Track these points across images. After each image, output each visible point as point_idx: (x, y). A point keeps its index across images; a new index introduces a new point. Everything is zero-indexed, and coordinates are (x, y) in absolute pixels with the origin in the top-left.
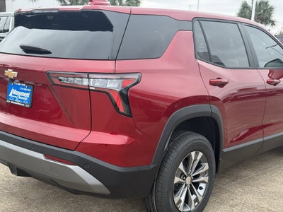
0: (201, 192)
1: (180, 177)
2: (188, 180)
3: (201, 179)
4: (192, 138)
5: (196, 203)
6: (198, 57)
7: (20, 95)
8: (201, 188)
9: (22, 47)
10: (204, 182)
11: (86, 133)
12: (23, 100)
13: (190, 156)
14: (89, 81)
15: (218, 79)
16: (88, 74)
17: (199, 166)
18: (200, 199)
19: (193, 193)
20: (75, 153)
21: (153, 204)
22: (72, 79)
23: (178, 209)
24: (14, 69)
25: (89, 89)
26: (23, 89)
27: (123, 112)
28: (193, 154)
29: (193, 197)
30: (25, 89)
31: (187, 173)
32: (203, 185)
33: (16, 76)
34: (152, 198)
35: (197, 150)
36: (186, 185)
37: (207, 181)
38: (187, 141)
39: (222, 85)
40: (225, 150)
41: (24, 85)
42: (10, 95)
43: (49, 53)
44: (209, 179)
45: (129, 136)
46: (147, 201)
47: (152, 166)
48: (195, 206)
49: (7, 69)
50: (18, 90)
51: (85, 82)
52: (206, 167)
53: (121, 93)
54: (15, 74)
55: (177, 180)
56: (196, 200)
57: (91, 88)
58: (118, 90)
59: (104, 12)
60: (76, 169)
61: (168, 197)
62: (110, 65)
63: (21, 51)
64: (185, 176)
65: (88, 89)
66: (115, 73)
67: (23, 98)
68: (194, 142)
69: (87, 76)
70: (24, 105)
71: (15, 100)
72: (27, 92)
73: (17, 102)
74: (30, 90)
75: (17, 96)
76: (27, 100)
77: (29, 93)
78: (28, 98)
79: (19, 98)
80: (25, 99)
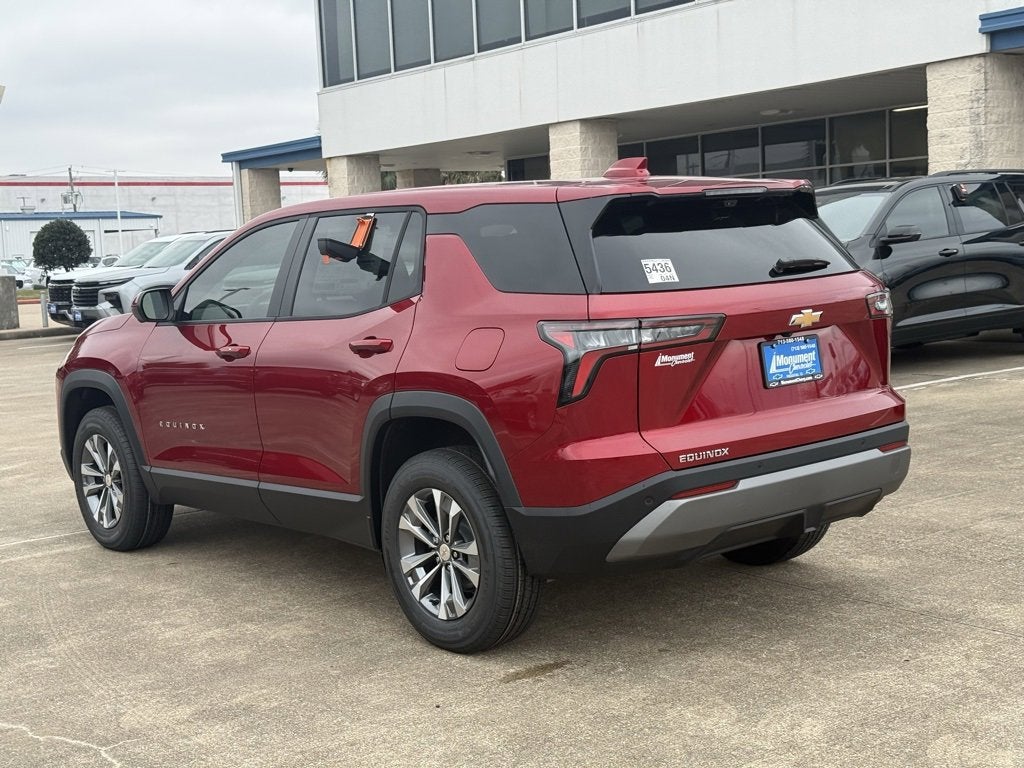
24: (815, 308)
30: (804, 347)
50: (788, 353)
54: (816, 316)
70: (811, 378)
71: (788, 376)
72: (808, 351)
73: (794, 378)
74: (814, 346)
75: (788, 366)
76: (813, 367)
77: (814, 353)
78: (814, 362)
79: (795, 368)
80: (808, 365)
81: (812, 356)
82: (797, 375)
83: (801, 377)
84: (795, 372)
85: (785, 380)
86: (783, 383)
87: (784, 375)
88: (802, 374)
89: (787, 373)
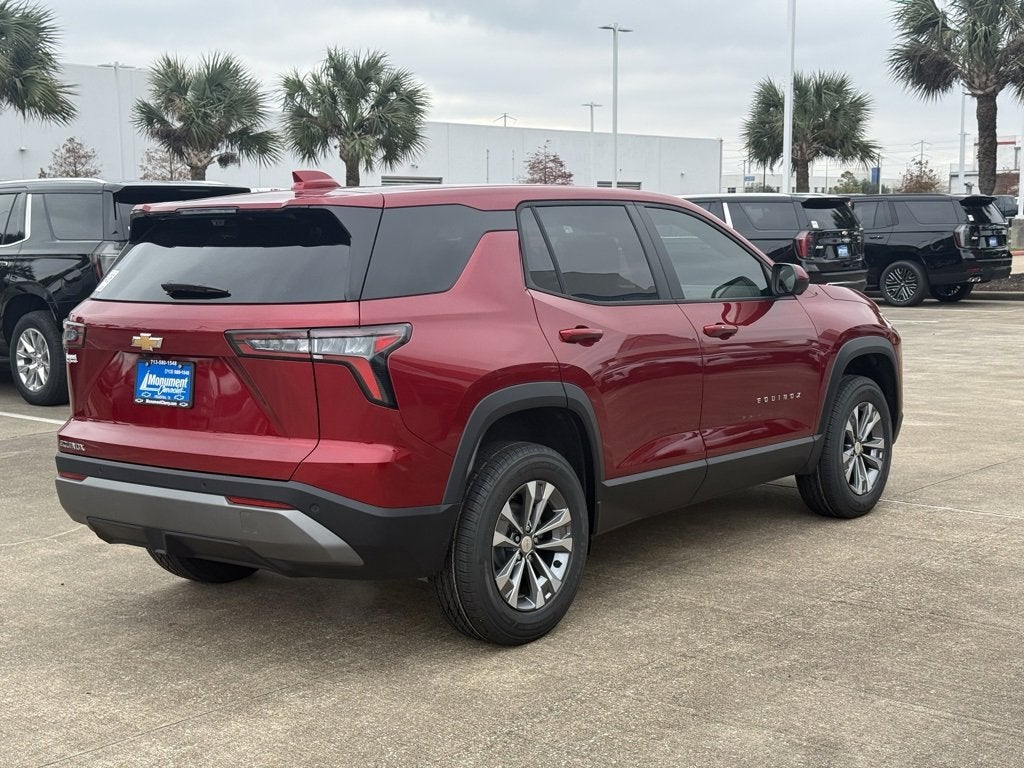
0: (558, 573)
1: (508, 535)
2: (527, 543)
3: (556, 542)
4: (527, 453)
5: (548, 595)
6: (533, 285)
7: (166, 386)
8: (558, 564)
9: (165, 287)
10: (562, 550)
11: (310, 444)
12: (172, 395)
13: (525, 490)
14: (310, 344)
15: (578, 327)
16: (309, 331)
17: (548, 515)
18: (556, 586)
19: (539, 573)
20: (291, 485)
21: (452, 591)
22: (276, 342)
23: (505, 601)
24: (155, 333)
25: (312, 360)
26: (171, 372)
27: (380, 398)
28: (532, 486)
29: (540, 582)
30: (177, 372)
31: (524, 530)
32: (562, 558)
33: (159, 346)
34: (449, 577)
35: (542, 479)
36: (521, 554)
37: (570, 549)
38: (516, 459)
39: (589, 340)
40: (609, 483)
41: (175, 363)
42: (143, 387)
43: (226, 294)
44: (575, 544)
45: (395, 446)
46: (440, 586)
47: (444, 507)
48: (546, 601)
49: (137, 332)
50: (161, 374)
51: (303, 347)
52: (564, 516)
53: (373, 363)
54: (158, 341)
55: (499, 538)
56: (547, 588)
57: (315, 357)
58: (368, 358)
59: (332, 210)
60: (295, 516)
61: (482, 573)
62: (348, 312)
63: (165, 296)
64: (519, 535)
65: (308, 359)
66: (359, 326)
67: (172, 391)
68: (532, 460)
69: (305, 334)
70: (175, 404)
71: (156, 397)
72: (181, 377)
73: (159, 400)
74: (187, 373)
75: (158, 387)
76: (182, 394)
77: (186, 380)
78: (184, 389)
79: (165, 390)
80: (177, 391)
81: (184, 382)
82: (164, 398)
83: (166, 401)
84: (163, 394)
85: (150, 399)
86: (148, 401)
87: (153, 395)
88: (169, 398)
89: (156, 393)
